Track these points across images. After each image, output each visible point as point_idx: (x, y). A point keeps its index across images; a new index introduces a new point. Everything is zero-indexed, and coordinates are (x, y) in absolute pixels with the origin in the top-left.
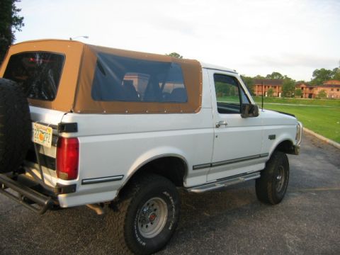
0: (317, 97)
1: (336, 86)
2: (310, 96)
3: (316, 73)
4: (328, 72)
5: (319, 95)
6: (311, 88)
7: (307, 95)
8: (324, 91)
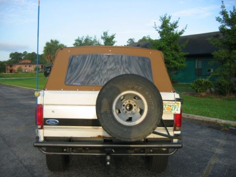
0: (16, 72)
1: (28, 64)
2: (11, 71)
3: (11, 55)
4: (20, 54)
5: (17, 71)
6: (11, 66)
7: (9, 71)
8: (20, 67)
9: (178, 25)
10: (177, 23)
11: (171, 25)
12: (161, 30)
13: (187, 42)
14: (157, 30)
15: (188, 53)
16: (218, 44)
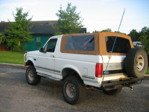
9: (28, 15)
10: (28, 13)
11: (24, 14)
12: (17, 16)
13: (33, 25)
14: (14, 16)
15: (34, 33)
16: (57, 29)
